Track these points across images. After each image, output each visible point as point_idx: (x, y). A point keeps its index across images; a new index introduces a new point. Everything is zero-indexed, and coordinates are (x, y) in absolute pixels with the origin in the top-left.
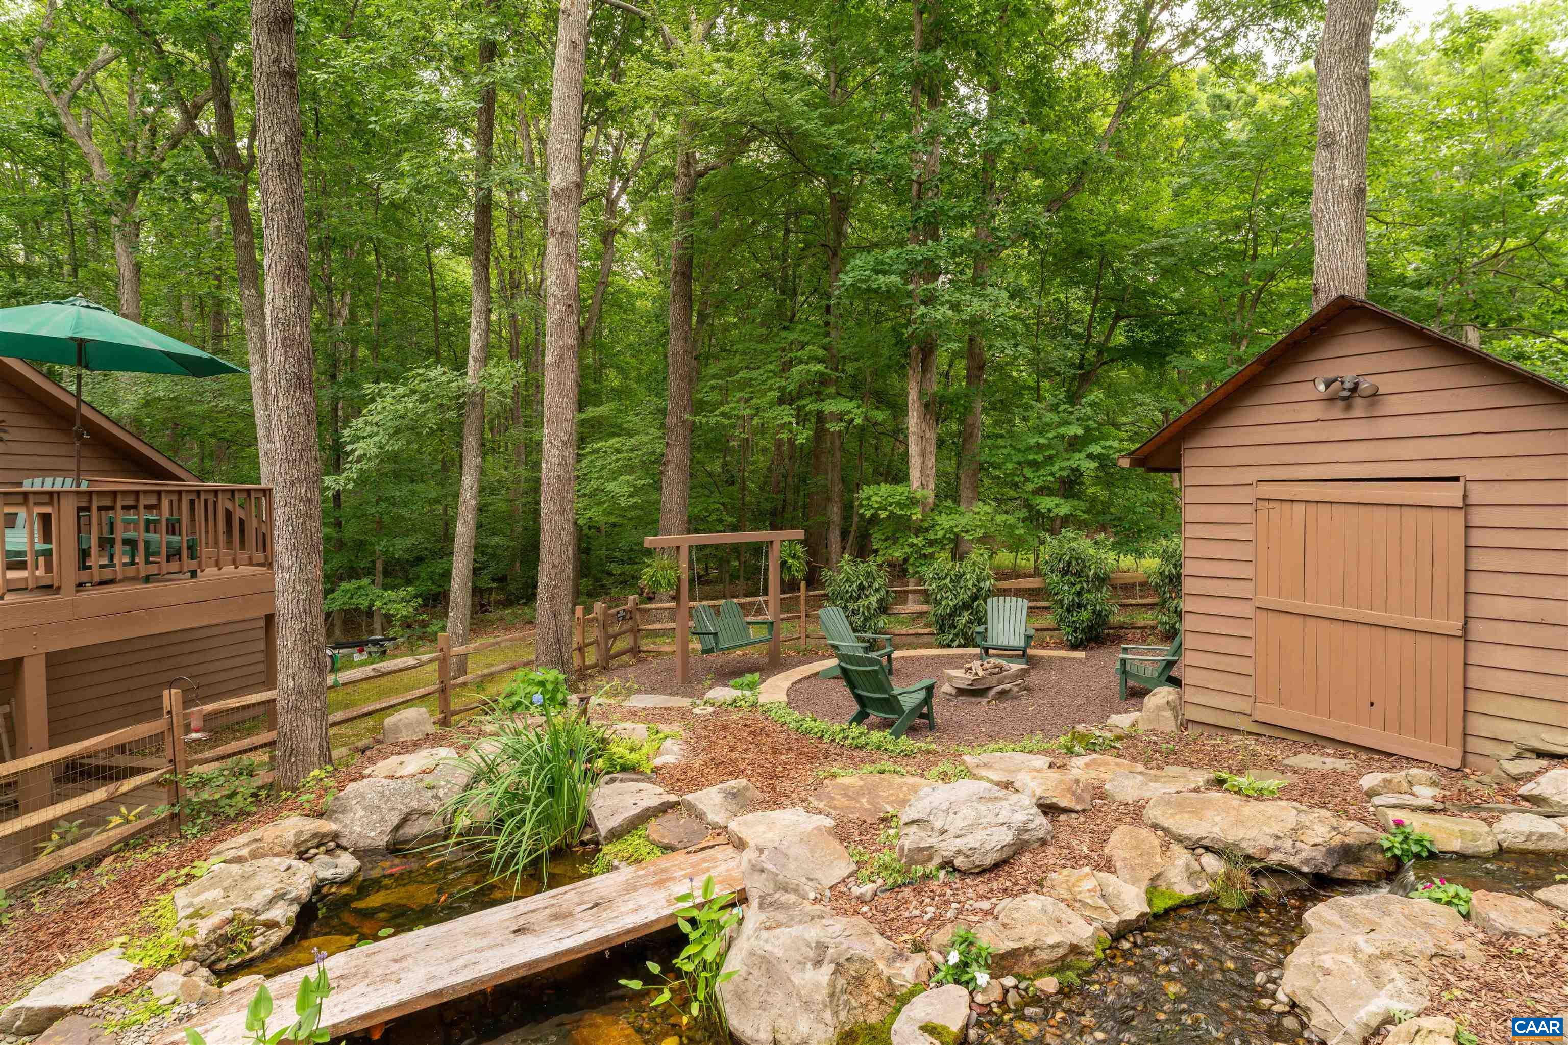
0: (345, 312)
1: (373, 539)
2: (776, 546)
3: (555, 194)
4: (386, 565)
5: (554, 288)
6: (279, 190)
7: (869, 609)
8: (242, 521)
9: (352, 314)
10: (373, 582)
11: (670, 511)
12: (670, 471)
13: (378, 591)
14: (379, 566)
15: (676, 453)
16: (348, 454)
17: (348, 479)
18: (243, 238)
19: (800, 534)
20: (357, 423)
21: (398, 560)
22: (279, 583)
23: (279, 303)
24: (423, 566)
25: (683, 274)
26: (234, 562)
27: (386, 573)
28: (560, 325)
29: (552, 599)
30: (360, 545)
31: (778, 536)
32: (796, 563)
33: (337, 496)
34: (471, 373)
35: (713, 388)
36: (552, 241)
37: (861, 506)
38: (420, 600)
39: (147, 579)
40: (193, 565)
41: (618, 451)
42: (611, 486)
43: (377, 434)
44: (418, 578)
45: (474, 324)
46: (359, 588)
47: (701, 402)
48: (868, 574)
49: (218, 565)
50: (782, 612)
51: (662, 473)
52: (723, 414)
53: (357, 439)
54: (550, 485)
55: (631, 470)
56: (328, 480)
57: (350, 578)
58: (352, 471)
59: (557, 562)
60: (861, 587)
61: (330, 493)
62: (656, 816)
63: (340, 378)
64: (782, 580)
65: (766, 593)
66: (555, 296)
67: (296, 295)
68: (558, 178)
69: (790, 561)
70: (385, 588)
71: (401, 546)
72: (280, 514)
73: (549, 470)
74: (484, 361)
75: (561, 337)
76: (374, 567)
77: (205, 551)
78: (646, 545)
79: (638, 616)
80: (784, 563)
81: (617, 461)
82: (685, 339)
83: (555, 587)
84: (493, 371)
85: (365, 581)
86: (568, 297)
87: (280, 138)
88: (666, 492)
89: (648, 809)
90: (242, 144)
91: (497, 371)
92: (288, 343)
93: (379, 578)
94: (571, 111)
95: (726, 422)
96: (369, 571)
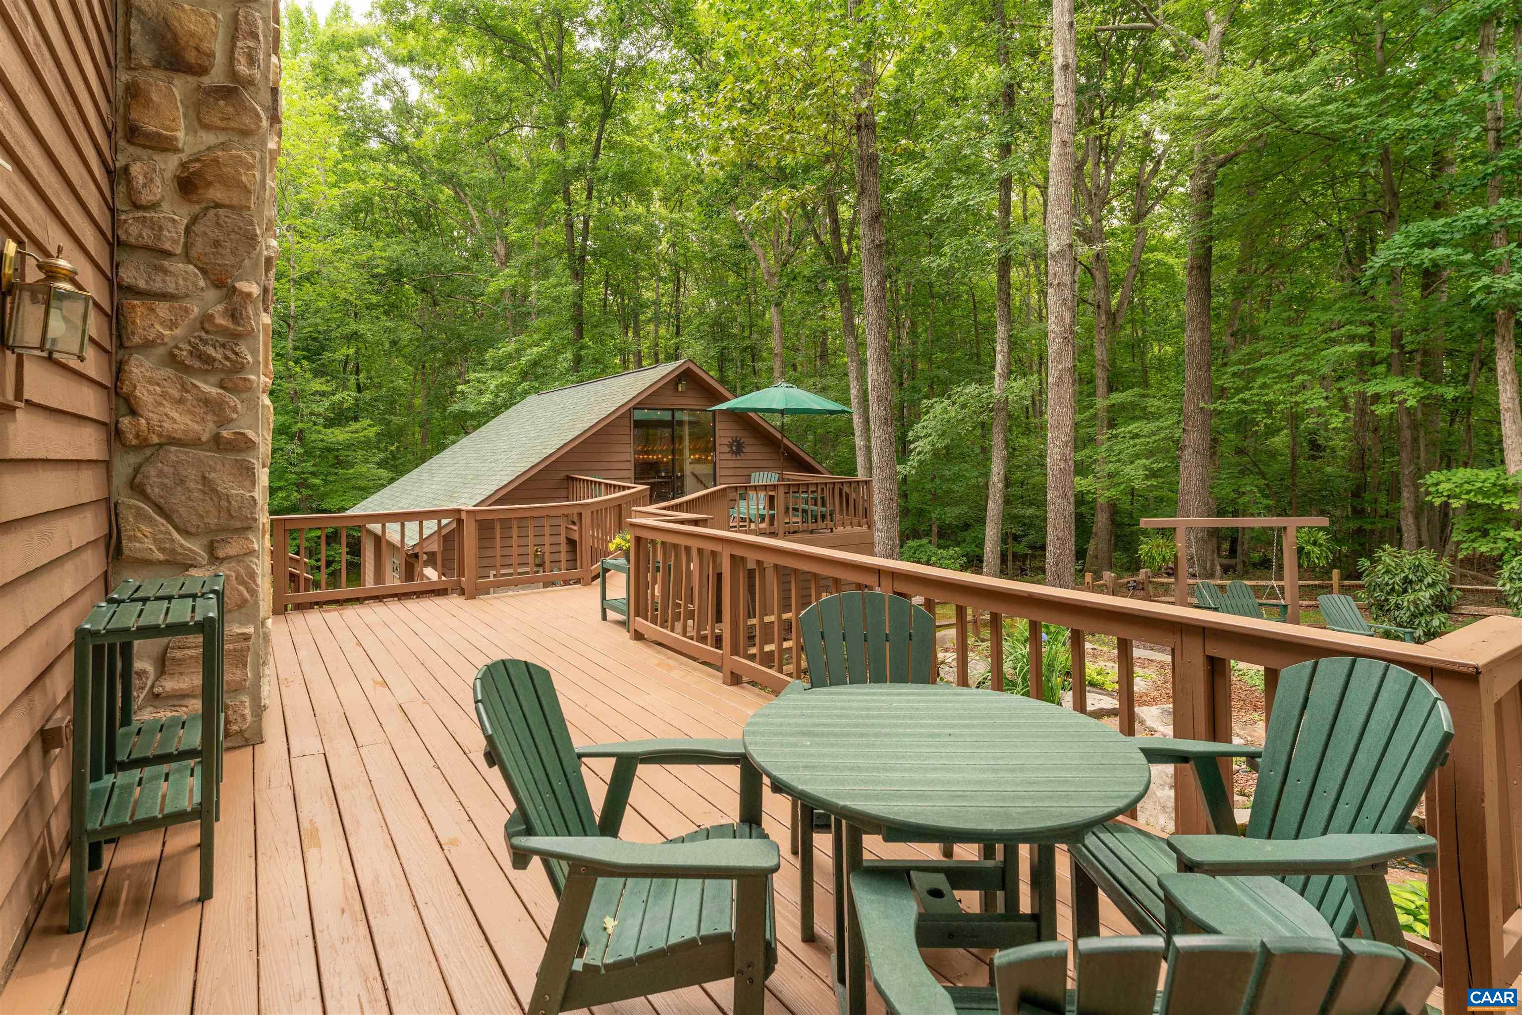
0: (908, 324)
1: (931, 508)
2: (1291, 533)
3: (1053, 256)
4: (940, 528)
5: (1053, 326)
6: (875, 313)
7: (1416, 606)
8: (847, 495)
9: (913, 324)
10: (930, 542)
11: (1189, 493)
12: (1187, 454)
13: (934, 549)
14: (935, 529)
15: (1194, 439)
16: (912, 451)
17: (912, 466)
18: (846, 305)
19: (1324, 521)
20: (918, 427)
21: (949, 525)
22: (876, 539)
23: (875, 377)
24: (970, 531)
25: (1199, 267)
26: (851, 524)
27: (941, 535)
28: (1059, 353)
29: (1057, 564)
30: (921, 513)
31: (1292, 522)
32: (1316, 550)
33: (905, 479)
34: (997, 386)
35: (1234, 374)
36: (1051, 291)
37: (1428, 493)
38: (965, 559)
39: (812, 532)
40: (831, 525)
41: (1136, 436)
42: (1128, 470)
43: (930, 435)
44: (964, 541)
45: (998, 348)
46: (920, 546)
47: (1223, 390)
48: (1417, 568)
49: (843, 525)
50: (1301, 598)
51: (1179, 457)
52: (1244, 402)
53: (917, 438)
54: (1053, 476)
55: (1150, 454)
56: (899, 468)
57: (914, 538)
58: (914, 460)
59: (1061, 535)
60: (1406, 581)
61: (900, 477)
62: (1109, 716)
63: (905, 386)
64: (1300, 566)
65: (1280, 577)
66: (1054, 332)
67: (884, 371)
68: (1054, 244)
69: (1308, 548)
70: (939, 547)
71: (951, 514)
72: (876, 498)
73: (1053, 464)
74: (1009, 374)
75: (1059, 362)
76: (931, 530)
77: (837, 516)
78: (1142, 525)
79: (1150, 587)
80: (1300, 550)
81: (1134, 446)
82: (1202, 329)
83: (1060, 555)
84: (1014, 384)
85: (925, 541)
86: (1065, 331)
87: (875, 283)
88: (1184, 474)
89: (1102, 709)
90: (845, 247)
91: (1018, 384)
92: (880, 399)
93: (935, 539)
94: (1064, 192)
95: (1245, 408)
96: (928, 534)
